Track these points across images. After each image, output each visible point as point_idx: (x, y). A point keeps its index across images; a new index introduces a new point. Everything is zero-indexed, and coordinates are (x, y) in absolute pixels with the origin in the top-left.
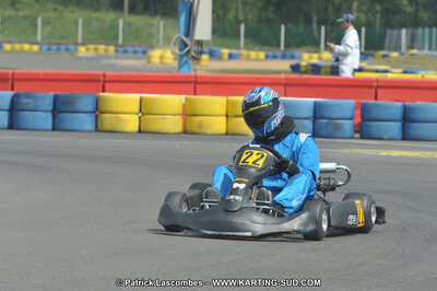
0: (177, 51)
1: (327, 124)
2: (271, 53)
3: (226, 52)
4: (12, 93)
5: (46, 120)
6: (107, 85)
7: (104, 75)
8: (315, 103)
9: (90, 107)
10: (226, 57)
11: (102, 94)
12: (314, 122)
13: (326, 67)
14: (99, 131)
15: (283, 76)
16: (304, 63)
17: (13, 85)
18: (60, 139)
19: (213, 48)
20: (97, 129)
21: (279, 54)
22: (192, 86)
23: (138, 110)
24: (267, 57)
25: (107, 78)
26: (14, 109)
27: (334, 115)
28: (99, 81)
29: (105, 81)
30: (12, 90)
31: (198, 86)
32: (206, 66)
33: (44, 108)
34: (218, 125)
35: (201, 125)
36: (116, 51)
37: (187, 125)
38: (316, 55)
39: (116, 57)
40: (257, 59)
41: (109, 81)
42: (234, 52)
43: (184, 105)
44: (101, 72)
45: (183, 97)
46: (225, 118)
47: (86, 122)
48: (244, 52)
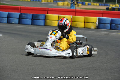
0: (70, 2)
1: (115, 26)
2: (101, 4)
3: (87, 3)
4: (20, 13)
5: (29, 21)
6: (49, 12)
7: (48, 9)
8: (111, 19)
9: (43, 18)
10: (87, 4)
11: (47, 14)
12: (111, 25)
13: (117, 8)
14: (46, 26)
15: (102, 11)
16: (110, 7)
17: (20, 11)
18: (33, 27)
19: (83, 2)
20: (45, 25)
21: (103, 4)
22: (74, 13)
23: (57, 20)
24: (99, 5)
25: (49, 10)
26: (20, 18)
27: (117, 23)
28: (46, 10)
29: (48, 11)
30: (20, 12)
31: (76, 13)
32: (80, 7)
33: (29, 18)
34: (82, 25)
35: (76, 25)
36: (54, 2)
37: (72, 24)
38: (114, 5)
39: (53, 4)
40: (97, 6)
41: (49, 11)
42: (90, 3)
43: (71, 19)
44: (47, 8)
45: (71, 16)
46: (84, 23)
47: (42, 23)
48: (93, 3)
